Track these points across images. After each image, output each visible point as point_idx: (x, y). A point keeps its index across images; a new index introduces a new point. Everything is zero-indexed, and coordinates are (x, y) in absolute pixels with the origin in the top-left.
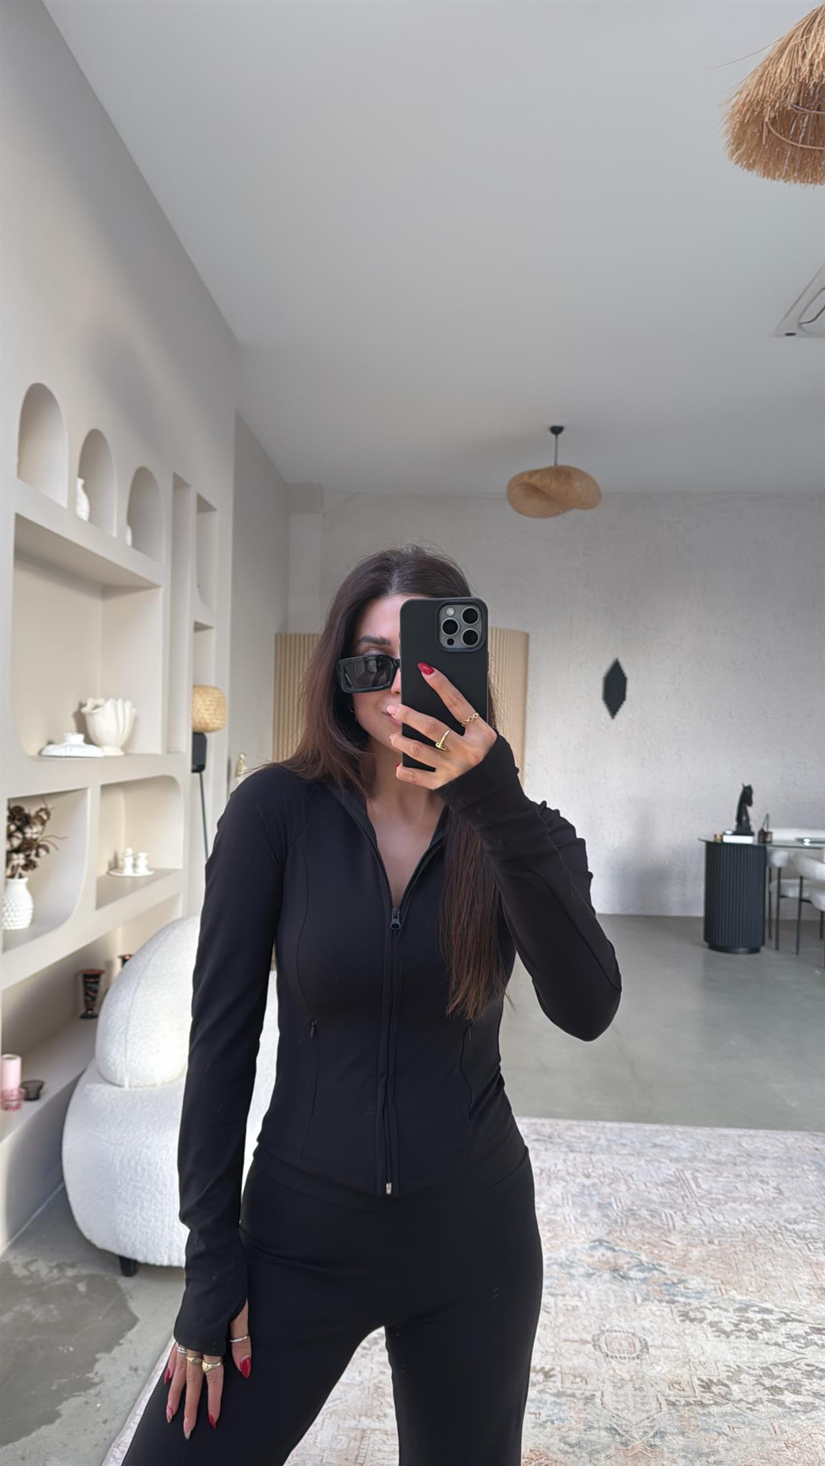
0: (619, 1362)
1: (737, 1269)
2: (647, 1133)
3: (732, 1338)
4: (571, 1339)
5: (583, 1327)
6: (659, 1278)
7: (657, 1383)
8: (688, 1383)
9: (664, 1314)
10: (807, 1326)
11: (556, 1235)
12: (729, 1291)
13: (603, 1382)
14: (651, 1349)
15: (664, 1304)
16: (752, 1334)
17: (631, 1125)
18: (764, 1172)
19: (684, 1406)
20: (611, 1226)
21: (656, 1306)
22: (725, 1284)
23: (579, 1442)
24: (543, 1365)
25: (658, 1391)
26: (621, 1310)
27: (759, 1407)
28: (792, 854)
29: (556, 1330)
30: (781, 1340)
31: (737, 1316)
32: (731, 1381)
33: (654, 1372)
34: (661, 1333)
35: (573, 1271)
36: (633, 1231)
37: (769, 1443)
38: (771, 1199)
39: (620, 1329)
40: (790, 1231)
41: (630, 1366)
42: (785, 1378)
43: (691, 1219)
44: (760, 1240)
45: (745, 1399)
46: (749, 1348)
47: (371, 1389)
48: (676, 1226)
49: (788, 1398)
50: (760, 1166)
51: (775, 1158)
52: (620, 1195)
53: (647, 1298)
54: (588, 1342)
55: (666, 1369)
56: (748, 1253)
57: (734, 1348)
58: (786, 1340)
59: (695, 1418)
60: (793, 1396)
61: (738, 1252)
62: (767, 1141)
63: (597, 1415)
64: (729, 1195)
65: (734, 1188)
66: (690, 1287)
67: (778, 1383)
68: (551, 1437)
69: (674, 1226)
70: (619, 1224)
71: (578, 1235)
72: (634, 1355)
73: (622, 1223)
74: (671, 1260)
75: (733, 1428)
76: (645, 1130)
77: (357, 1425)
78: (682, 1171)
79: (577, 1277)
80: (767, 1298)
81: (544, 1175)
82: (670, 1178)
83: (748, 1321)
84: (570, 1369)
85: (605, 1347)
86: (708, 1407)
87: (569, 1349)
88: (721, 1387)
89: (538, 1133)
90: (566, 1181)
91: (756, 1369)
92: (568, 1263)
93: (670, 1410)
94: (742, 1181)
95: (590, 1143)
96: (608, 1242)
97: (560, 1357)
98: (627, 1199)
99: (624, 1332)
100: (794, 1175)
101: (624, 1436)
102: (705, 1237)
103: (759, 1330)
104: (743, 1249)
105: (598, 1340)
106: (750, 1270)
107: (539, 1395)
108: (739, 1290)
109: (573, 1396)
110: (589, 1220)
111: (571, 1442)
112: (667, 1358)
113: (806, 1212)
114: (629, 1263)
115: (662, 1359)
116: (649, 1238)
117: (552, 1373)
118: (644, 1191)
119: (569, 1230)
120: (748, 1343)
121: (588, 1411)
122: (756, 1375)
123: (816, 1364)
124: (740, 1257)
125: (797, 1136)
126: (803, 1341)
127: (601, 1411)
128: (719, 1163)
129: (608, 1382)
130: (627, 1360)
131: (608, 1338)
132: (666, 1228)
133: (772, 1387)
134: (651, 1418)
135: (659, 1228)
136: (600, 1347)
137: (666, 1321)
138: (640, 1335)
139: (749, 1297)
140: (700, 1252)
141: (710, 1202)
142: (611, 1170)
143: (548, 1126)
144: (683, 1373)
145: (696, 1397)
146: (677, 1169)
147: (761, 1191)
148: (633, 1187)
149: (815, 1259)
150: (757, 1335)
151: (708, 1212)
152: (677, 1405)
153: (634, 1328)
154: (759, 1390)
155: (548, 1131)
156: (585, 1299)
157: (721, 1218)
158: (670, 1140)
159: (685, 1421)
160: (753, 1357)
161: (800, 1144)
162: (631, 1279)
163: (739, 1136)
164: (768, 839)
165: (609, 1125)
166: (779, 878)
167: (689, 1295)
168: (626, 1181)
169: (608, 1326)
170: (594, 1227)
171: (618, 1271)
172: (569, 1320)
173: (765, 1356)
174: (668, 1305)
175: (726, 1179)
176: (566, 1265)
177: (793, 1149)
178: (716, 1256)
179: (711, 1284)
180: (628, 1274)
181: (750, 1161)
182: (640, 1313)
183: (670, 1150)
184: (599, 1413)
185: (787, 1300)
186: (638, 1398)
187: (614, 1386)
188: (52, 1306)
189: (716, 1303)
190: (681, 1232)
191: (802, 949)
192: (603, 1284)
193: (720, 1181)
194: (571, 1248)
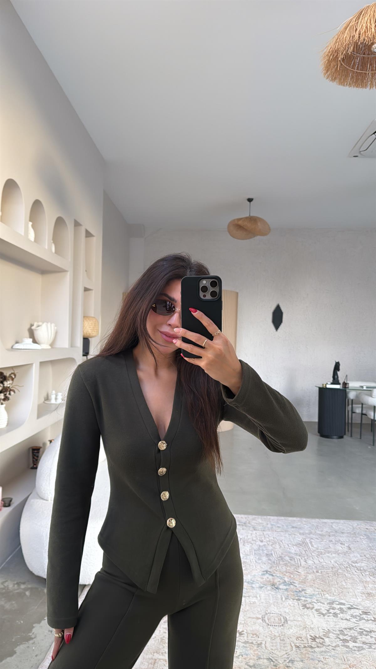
0: (274, 628)
1: (329, 584)
2: (289, 521)
3: (326, 617)
4: (252, 617)
5: (257, 611)
6: (293, 588)
7: (291, 638)
8: (305, 638)
9: (295, 605)
10: (360, 611)
12: (325, 594)
14: (289, 622)
15: (295, 601)
16: (335, 615)
17: (283, 518)
18: (343, 540)
19: (303, 648)
20: (272, 564)
21: (292, 602)
22: (323, 592)
23: (254, 665)
25: (292, 641)
26: (275, 604)
27: (338, 648)
28: (358, 393)
29: (245, 613)
30: (348, 617)
31: (329, 606)
32: (325, 637)
33: (290, 632)
34: (293, 614)
35: (254, 586)
36: (282, 567)
37: (342, 665)
38: (346, 552)
39: (275, 613)
40: (354, 567)
41: (279, 630)
42: (350, 635)
43: (308, 561)
44: (340, 571)
45: (331, 645)
46: (333, 621)
47: (160, 640)
48: (302, 564)
49: (351, 644)
50: (341, 537)
51: (348, 533)
52: (276, 550)
53: (287, 598)
54: (259, 618)
55: (295, 631)
56: (334, 577)
57: (326, 621)
58: (351, 617)
59: (308, 653)
60: (353, 643)
61: (330, 576)
62: (344, 525)
63: (263, 652)
64: (326, 550)
65: (328, 547)
66: (307, 593)
67: (347, 637)
68: (242, 662)
69: (301, 565)
70: (276, 563)
71: (257, 569)
72: (281, 625)
73: (277, 563)
74: (299, 580)
75: (325, 659)
76: (289, 520)
77: (152, 657)
78: (305, 539)
79: (255, 588)
80: (342, 598)
82: (299, 542)
83: (333, 609)
84: (251, 631)
85: (267, 621)
86: (314, 648)
87: (251, 622)
88: (320, 639)
90: (252, 544)
91: (336, 631)
92: (251, 582)
93: (296, 650)
94: (332, 543)
95: (263, 526)
96: (270, 572)
97: (247, 626)
98: (279, 551)
99: (276, 614)
100: (356, 541)
101: (275, 662)
102: (315, 569)
103: (339, 613)
104: (332, 575)
105: (264, 617)
106: (335, 585)
108: (330, 594)
109: (252, 643)
110: (262, 561)
111: (250, 665)
112: (296, 625)
113: (361, 558)
114: (279, 581)
116: (289, 570)
117: (243, 633)
118: (287, 548)
119: (252, 566)
120: (333, 619)
121: (259, 650)
122: (336, 634)
123: (364, 629)
124: (331, 578)
125: (358, 523)
126: (358, 618)
127: (265, 650)
128: (323, 535)
129: (269, 637)
130: (278, 627)
131: (269, 617)
132: (297, 565)
133: (344, 639)
134: (288, 654)
135: (294, 565)
136: (265, 620)
137: (296, 609)
138: (283, 615)
139: (334, 597)
140: (312, 576)
141: (317, 553)
142: (273, 539)
143: (244, 518)
144: (303, 633)
145: (309, 644)
146: (303, 538)
147: (341, 548)
148: (283, 546)
149: (365, 579)
150: (337, 615)
151: (317, 558)
152: (299, 647)
153: (281, 613)
154: (338, 641)
155: (244, 520)
156: (259, 598)
157: (322, 561)
158: (300, 525)
159: (303, 655)
160: (335, 625)
161: (359, 526)
162: (280, 589)
163: (332, 523)
164: (347, 386)
165: (272, 518)
166: (352, 404)
167: (306, 596)
168: (279, 543)
169: (269, 611)
170: (264, 565)
171: (275, 585)
172: (251, 609)
173: (341, 625)
174: (297, 601)
175: (325, 543)
176: (251, 583)
177: (357, 529)
178: (319, 578)
179: (317, 591)
180: (279, 587)
181: (336, 534)
182: (284, 605)
183: (300, 529)
184: (264, 651)
185: (352, 599)
186: (282, 644)
187: (271, 639)
188: (14, 602)
189: (319, 600)
190: (304, 567)
191: (362, 437)
192: (267, 591)
193: (322, 544)
194: (253, 575)
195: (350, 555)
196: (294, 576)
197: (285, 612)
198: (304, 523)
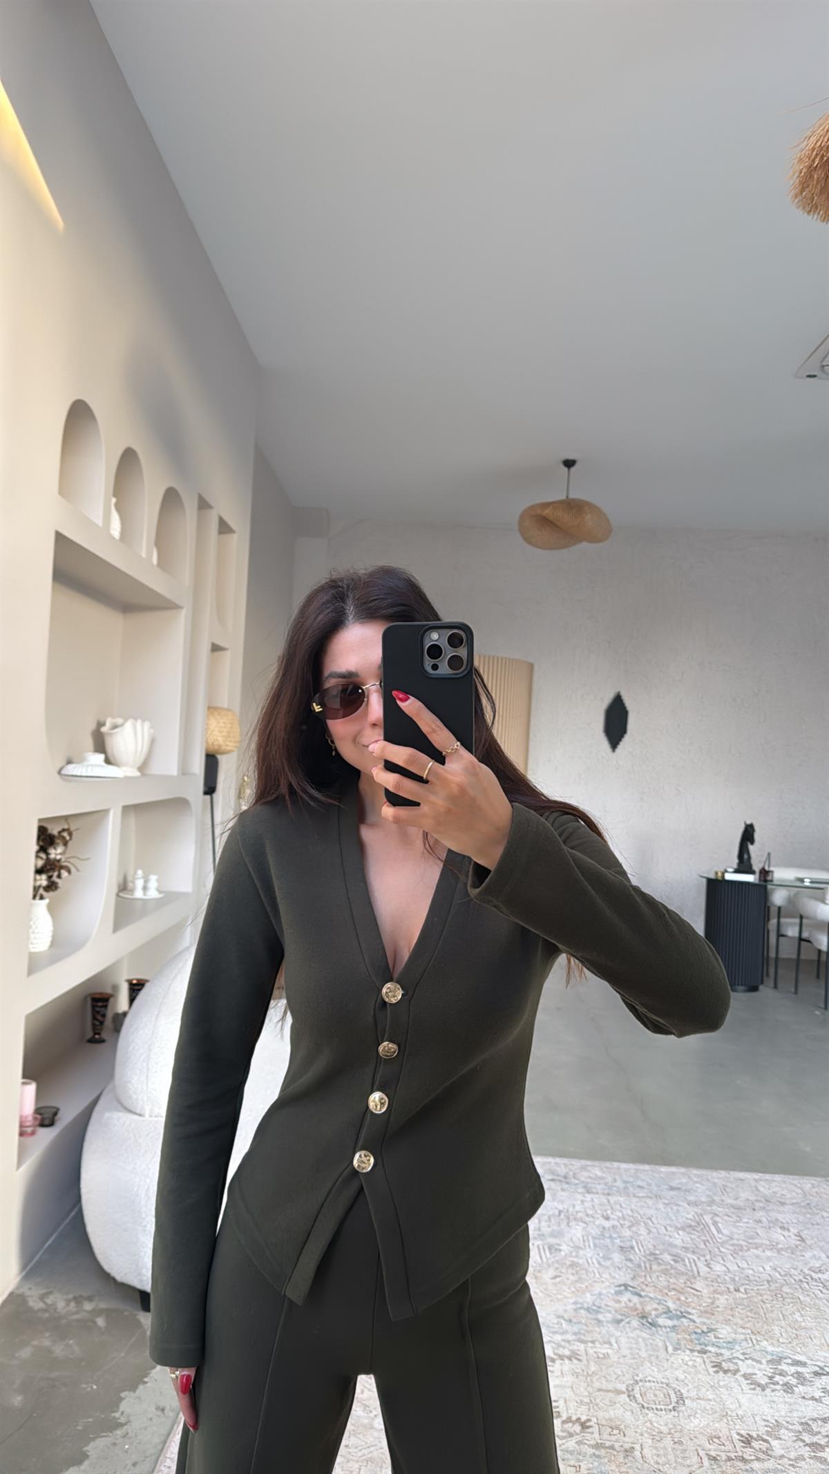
0: (657, 1414)
1: (766, 1318)
2: (663, 1176)
3: (768, 1391)
4: (604, 1388)
5: (615, 1376)
6: (689, 1326)
7: (696, 1437)
8: (728, 1438)
9: (697, 1365)
11: (580, 1278)
12: (760, 1341)
13: (642, 1435)
14: (686, 1401)
15: (696, 1354)
16: (788, 1388)
17: (646, 1167)
18: (784, 1219)
19: (726, 1461)
20: (635, 1270)
21: (689, 1356)
22: (755, 1334)
24: (579, 1416)
25: (699, 1446)
26: (653, 1359)
27: (802, 1464)
28: (792, 893)
29: (589, 1378)
30: (817, 1394)
31: (771, 1368)
32: (771, 1436)
33: (692, 1425)
34: (696, 1385)
35: (600, 1317)
36: (658, 1277)
38: (793, 1246)
39: (654, 1380)
40: (816, 1280)
41: (668, 1418)
42: (826, 1434)
43: (714, 1265)
44: (786, 1289)
45: (786, 1455)
46: (786, 1402)
48: (700, 1271)
50: (779, 1212)
51: (793, 1204)
52: (642, 1238)
53: (678, 1347)
54: (621, 1392)
55: (704, 1423)
56: (775, 1302)
57: (770, 1401)
58: (823, 1394)
61: (765, 1301)
62: (784, 1186)
63: (639, 1469)
64: (750, 1241)
65: (755, 1234)
66: (720, 1336)
67: (819, 1439)
69: (698, 1272)
70: (643, 1268)
71: (603, 1280)
72: (671, 1407)
73: (646, 1268)
74: (698, 1308)
76: (662, 1172)
78: (701, 1215)
79: (605, 1324)
80: (799, 1350)
81: (562, 1216)
82: (689, 1221)
83: (782, 1374)
84: (606, 1420)
85: (641, 1399)
86: (750, 1463)
87: (603, 1399)
88: (761, 1442)
89: (553, 1173)
90: (585, 1223)
91: (794, 1424)
92: (594, 1308)
93: (711, 1464)
94: (762, 1227)
95: (606, 1184)
96: (632, 1287)
97: (595, 1407)
98: (648, 1241)
99: (658, 1382)
100: (814, 1223)
102: (731, 1285)
103: (795, 1384)
104: (771, 1298)
105: (633, 1390)
106: (780, 1320)
107: (577, 1447)
108: (770, 1341)
109: (612, 1447)
110: (612, 1264)
112: (704, 1410)
114: (656, 1309)
115: (699, 1411)
116: (674, 1284)
117: (589, 1423)
118: (665, 1235)
119: (593, 1275)
120: (784, 1397)
121: (629, 1464)
122: (794, 1431)
124: (768, 1306)
125: (813, 1182)
127: (641, 1464)
128: (739, 1208)
129: (646, 1435)
130: (664, 1412)
131: (642, 1388)
132: (691, 1274)
133: (813, 1444)
135: (683, 1274)
136: (634, 1397)
137: (700, 1373)
138: (672, 1385)
139: (781, 1349)
140: (727, 1300)
141: (732, 1248)
142: (630, 1213)
143: (563, 1166)
144: (722, 1427)
145: (737, 1452)
146: (696, 1213)
147: (783, 1238)
148: (654, 1230)
150: (792, 1389)
151: (731, 1258)
152: (717, 1460)
153: (669, 1380)
154: (800, 1447)
155: (562, 1170)
156: (615, 1346)
157: (745, 1265)
158: (687, 1183)
160: (791, 1412)
161: (817, 1189)
162: (660, 1326)
163: (756, 1180)
164: (769, 878)
165: (624, 1166)
166: (779, 917)
167: (719, 1345)
168: (644, 1222)
169: (641, 1376)
170: (618, 1271)
171: (646, 1317)
172: (601, 1369)
173: (802, 1412)
174: (699, 1355)
175: (746, 1225)
176: (593, 1310)
177: (810, 1195)
178: (744, 1305)
179: (742, 1333)
180: (657, 1321)
181: (768, 1206)
182: (672, 1362)
183: (688, 1194)
184: (640, 1467)
185: (819, 1353)
186: (678, 1452)
187: (653, 1439)
188: (71, 1342)
189: (748, 1354)
190: (706, 1278)
191: (800, 989)
192: (632, 1332)
193: (742, 1227)
194: (596, 1292)
195: (804, 1254)
196: (687, 1298)
197: (677, 1380)
198: (695, 1179)
